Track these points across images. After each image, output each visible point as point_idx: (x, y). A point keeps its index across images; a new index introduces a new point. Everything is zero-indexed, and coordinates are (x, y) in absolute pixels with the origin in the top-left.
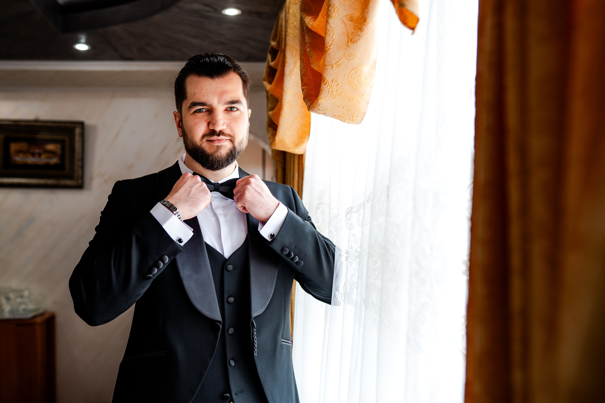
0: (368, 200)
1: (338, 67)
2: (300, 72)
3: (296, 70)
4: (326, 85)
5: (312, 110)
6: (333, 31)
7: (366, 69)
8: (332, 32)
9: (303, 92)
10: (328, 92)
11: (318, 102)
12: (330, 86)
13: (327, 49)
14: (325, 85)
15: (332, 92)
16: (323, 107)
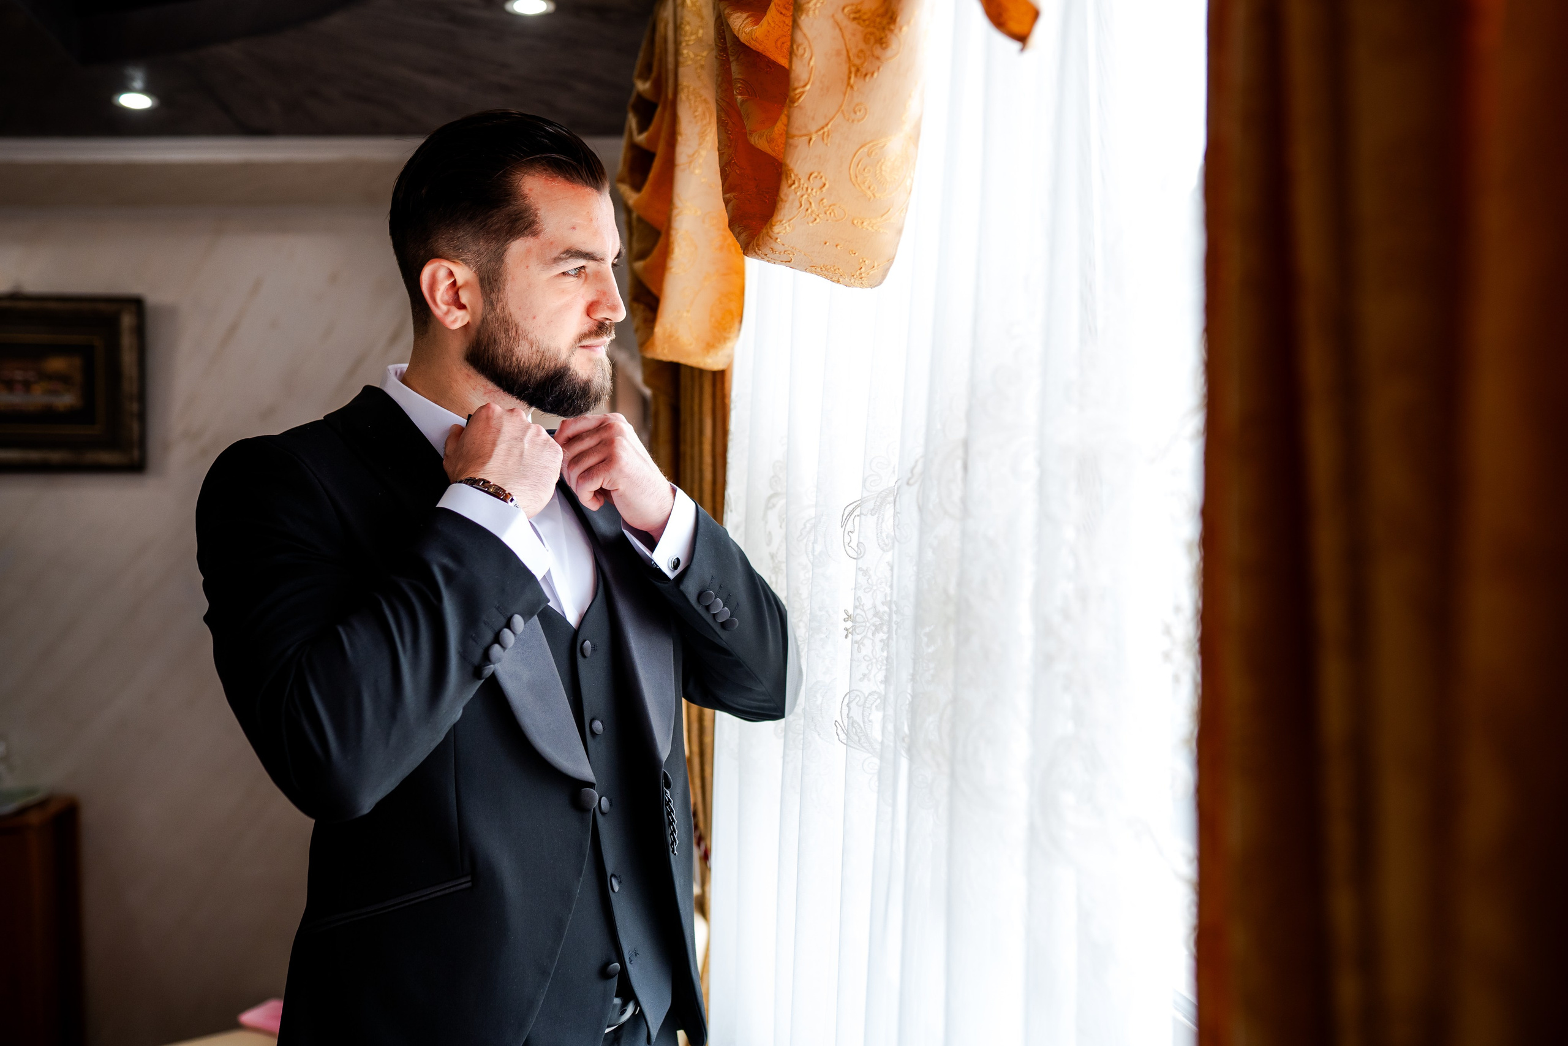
0: (909, 479)
1: (823, 139)
2: (719, 155)
3: (704, 153)
4: (793, 187)
5: (755, 251)
6: (810, 46)
7: (894, 145)
8: (807, 50)
9: (726, 206)
10: (799, 205)
11: (772, 231)
12: (805, 189)
13: (796, 94)
14: (791, 186)
15: (808, 205)
16: (783, 245)
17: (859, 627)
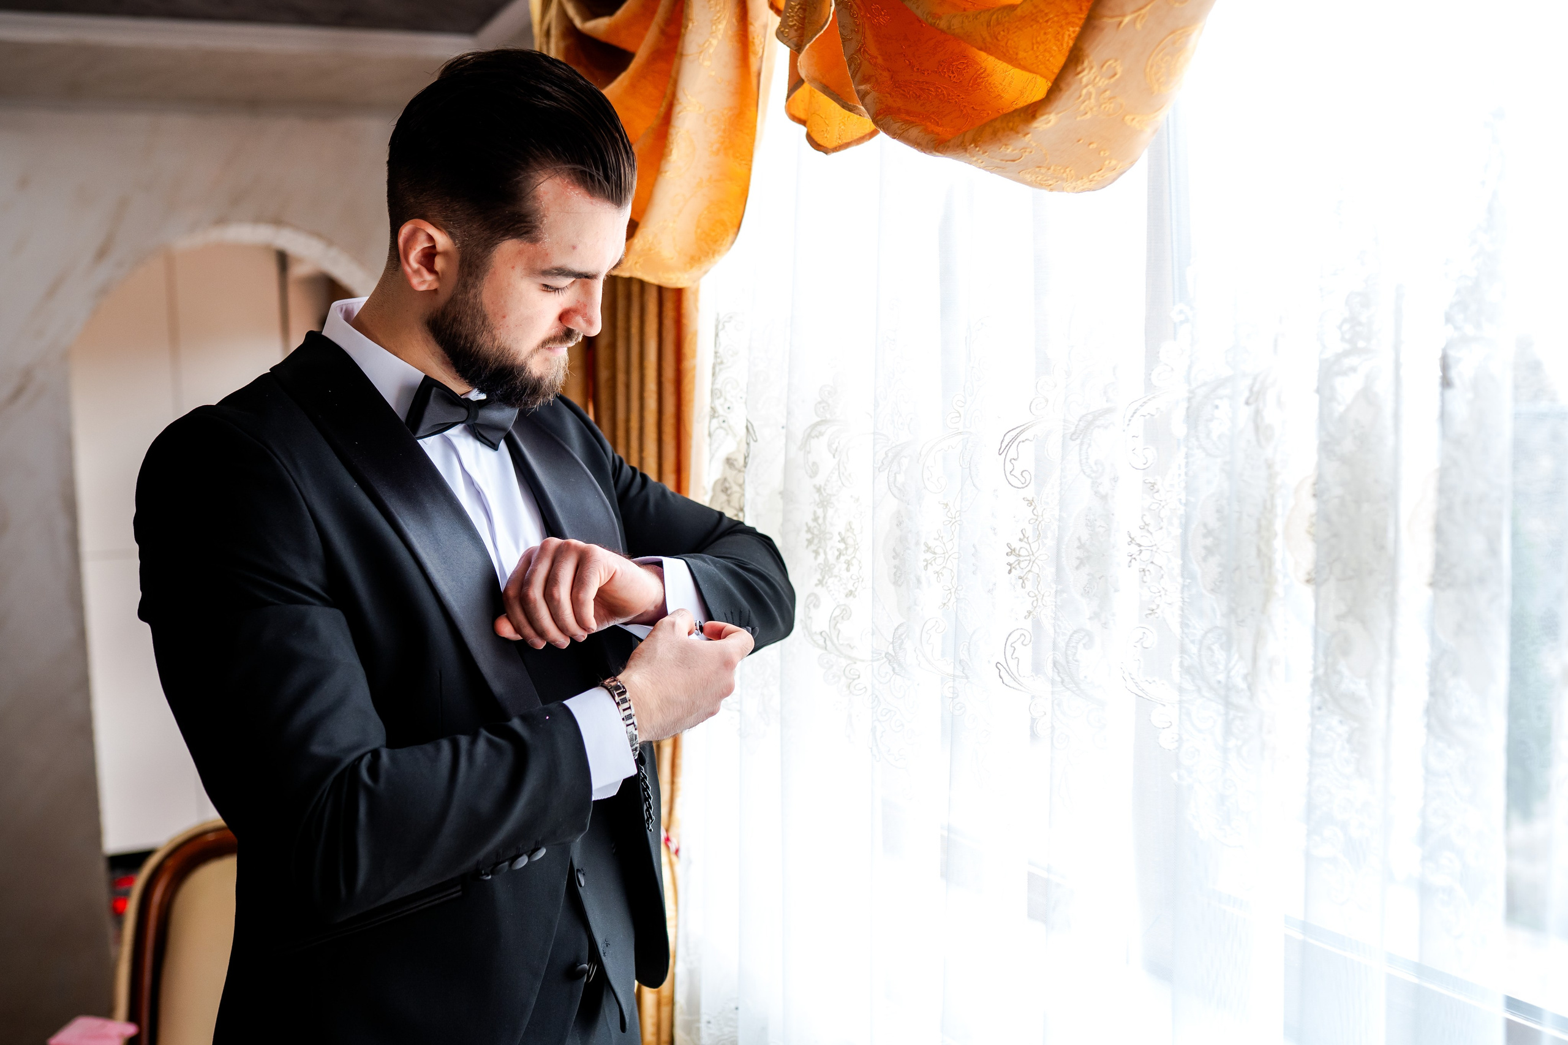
1: (1135, 22)
3: (714, 42)
4: (1080, 75)
10: (1078, 96)
11: (1027, 125)
15: (1087, 97)
16: (1030, 141)
17: (1023, 561)
